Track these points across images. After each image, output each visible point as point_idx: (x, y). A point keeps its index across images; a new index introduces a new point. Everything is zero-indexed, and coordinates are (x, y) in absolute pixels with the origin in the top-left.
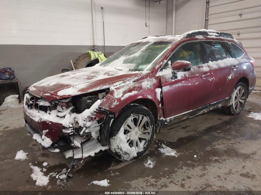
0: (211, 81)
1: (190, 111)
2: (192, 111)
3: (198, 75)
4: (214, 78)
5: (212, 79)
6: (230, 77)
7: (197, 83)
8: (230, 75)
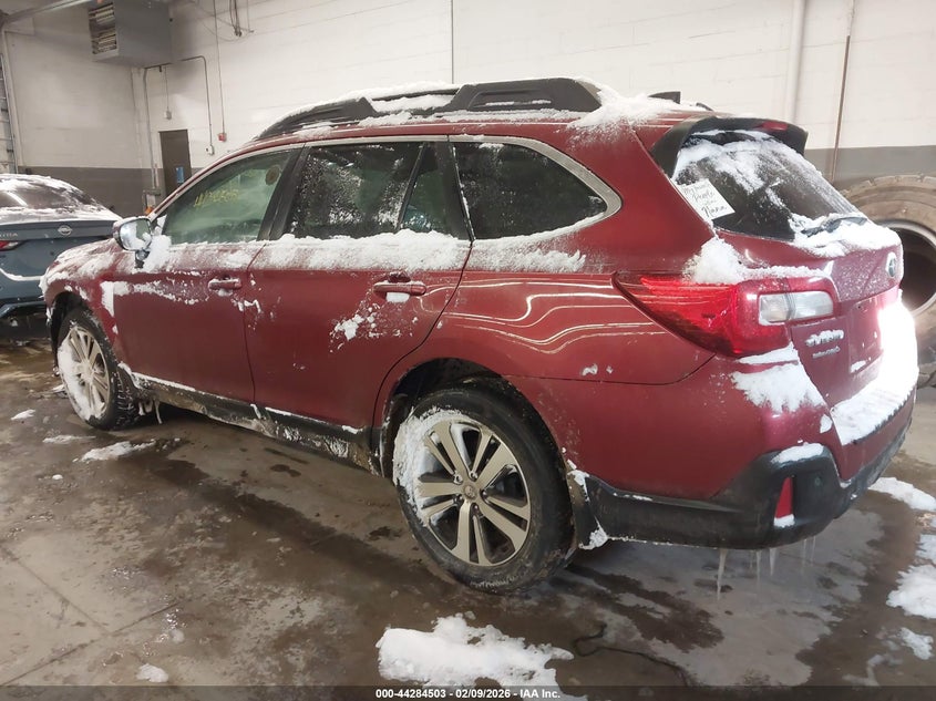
0: (241, 309)
1: (187, 388)
2: (193, 390)
3: (198, 274)
4: (256, 301)
5: (247, 304)
6: (349, 328)
7: (192, 302)
8: (350, 317)
